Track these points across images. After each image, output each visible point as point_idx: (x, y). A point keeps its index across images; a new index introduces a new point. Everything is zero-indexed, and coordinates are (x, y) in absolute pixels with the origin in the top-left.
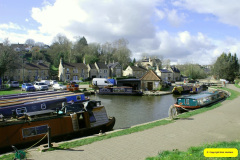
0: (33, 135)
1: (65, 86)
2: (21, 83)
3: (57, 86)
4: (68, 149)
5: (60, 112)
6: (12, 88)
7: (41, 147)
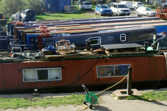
0: (109, 76)
1: (153, 11)
2: (95, 4)
3: (142, 10)
4: (154, 101)
5: (150, 49)
6: (84, 11)
7: (118, 93)
